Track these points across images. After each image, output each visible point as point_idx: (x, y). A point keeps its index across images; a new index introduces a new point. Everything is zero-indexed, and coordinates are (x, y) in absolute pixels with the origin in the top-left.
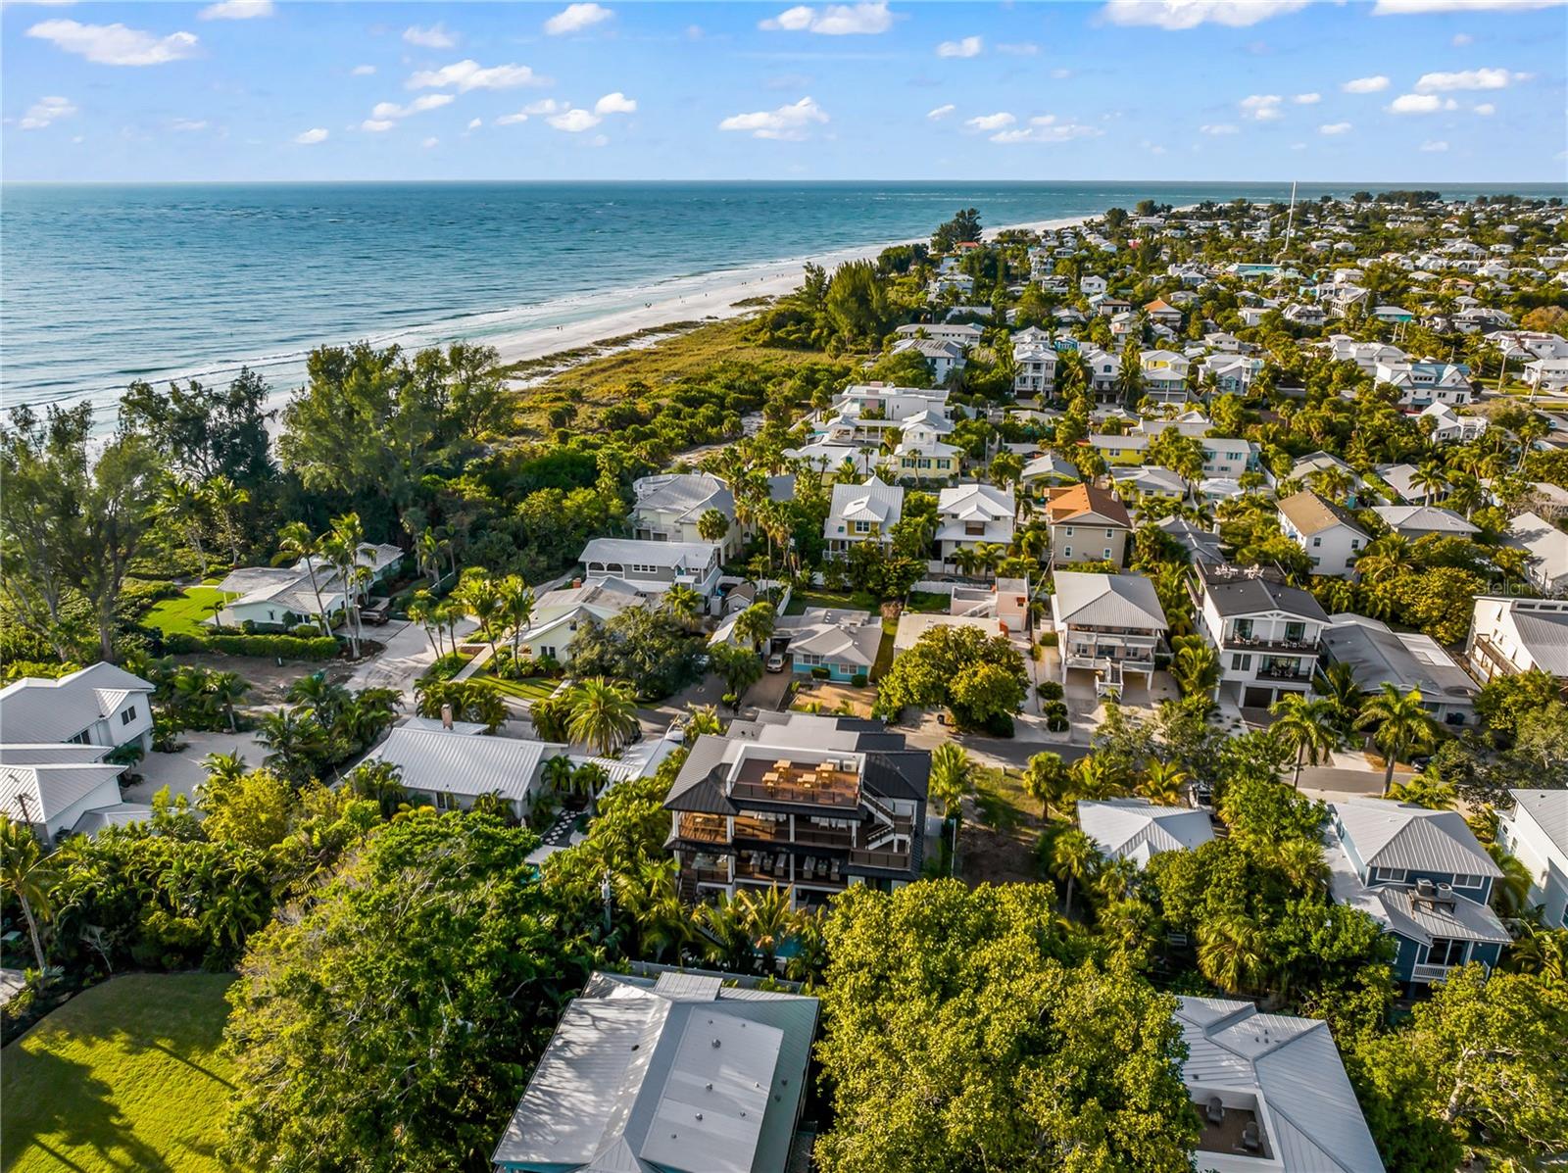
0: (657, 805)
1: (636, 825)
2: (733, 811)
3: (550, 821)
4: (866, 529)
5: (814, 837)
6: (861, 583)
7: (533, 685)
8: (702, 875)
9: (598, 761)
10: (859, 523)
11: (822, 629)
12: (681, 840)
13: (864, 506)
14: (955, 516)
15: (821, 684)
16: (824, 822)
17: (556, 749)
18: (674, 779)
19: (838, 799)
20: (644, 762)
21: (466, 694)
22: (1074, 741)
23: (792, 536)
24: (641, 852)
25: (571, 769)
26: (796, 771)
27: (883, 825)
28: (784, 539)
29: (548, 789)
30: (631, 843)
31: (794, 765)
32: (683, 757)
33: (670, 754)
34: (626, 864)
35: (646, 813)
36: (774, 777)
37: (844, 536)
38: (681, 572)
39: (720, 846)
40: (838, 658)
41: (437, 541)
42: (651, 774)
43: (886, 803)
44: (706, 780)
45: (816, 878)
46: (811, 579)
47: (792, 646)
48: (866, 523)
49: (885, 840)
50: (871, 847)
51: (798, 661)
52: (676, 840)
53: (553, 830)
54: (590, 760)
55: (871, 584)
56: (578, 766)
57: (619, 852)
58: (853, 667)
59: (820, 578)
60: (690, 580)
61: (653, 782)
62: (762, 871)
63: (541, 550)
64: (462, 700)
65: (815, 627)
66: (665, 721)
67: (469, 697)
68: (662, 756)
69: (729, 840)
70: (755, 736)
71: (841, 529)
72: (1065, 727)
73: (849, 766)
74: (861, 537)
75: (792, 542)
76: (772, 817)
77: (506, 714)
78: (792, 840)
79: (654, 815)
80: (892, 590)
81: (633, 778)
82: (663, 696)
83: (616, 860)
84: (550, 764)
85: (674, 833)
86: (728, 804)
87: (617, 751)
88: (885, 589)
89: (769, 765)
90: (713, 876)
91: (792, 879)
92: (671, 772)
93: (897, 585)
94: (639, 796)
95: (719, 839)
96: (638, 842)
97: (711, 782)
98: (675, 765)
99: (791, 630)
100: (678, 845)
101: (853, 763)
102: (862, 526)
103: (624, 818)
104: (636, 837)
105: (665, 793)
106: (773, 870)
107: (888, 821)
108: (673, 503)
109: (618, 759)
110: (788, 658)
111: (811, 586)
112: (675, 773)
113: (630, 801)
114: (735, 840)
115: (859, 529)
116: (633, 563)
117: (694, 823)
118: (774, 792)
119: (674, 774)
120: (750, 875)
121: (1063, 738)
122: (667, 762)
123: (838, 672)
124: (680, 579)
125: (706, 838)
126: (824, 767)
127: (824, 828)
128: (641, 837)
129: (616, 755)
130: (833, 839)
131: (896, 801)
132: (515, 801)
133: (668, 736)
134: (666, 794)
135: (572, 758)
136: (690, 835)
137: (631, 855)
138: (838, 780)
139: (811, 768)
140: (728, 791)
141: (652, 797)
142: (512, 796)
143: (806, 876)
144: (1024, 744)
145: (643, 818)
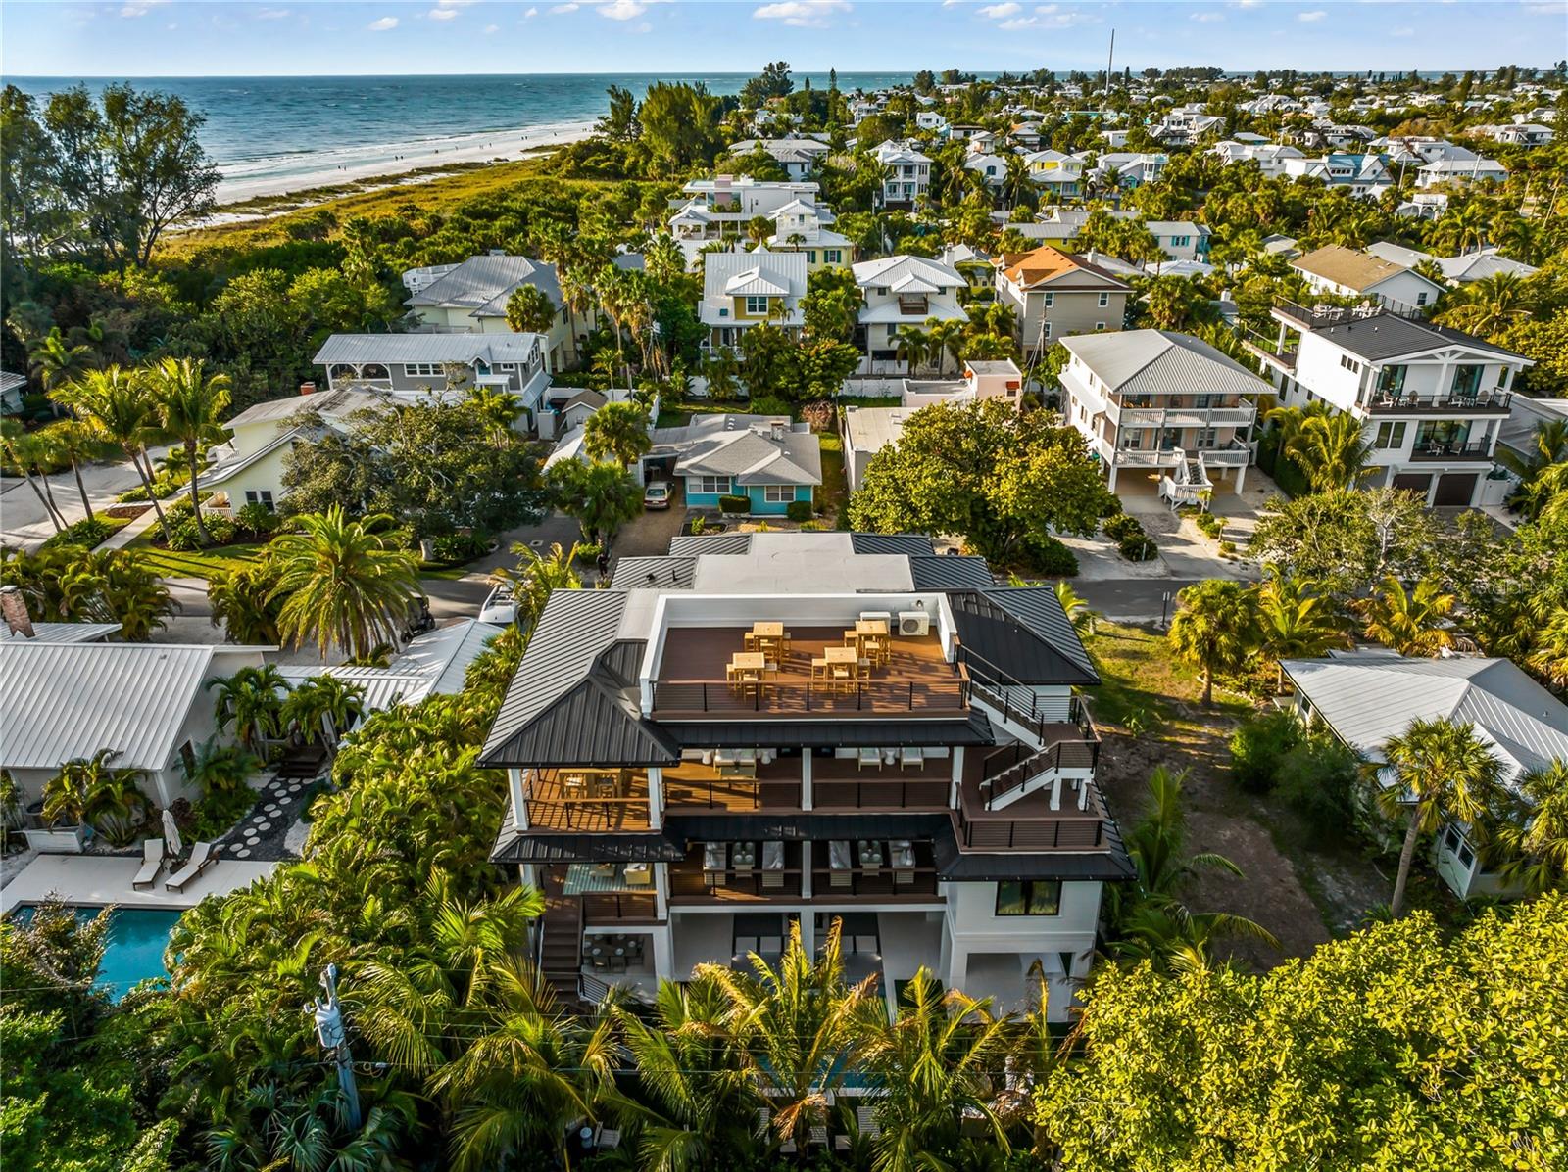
0: (468, 754)
1: (418, 807)
2: (667, 755)
3: (240, 806)
4: (762, 309)
5: (859, 795)
6: (765, 385)
7: (233, 556)
8: (593, 907)
9: (338, 673)
10: (752, 299)
11: (728, 437)
12: (535, 835)
13: (756, 275)
14: (882, 291)
15: (738, 521)
16: (870, 757)
17: (250, 656)
18: (502, 696)
19: (919, 700)
20: (438, 666)
21: (70, 568)
22: (1174, 573)
23: (655, 317)
24: (439, 879)
25: (282, 694)
26: (802, 646)
27: (1020, 751)
28: (642, 324)
29: (230, 737)
30: (408, 854)
31: (796, 633)
32: (517, 648)
33: (490, 643)
34: (398, 917)
35: (442, 776)
36: (756, 660)
37: (729, 321)
38: (484, 369)
39: (634, 840)
40: (762, 476)
41: (68, 349)
42: (453, 688)
43: (1021, 697)
44: (586, 684)
45: (860, 885)
46: (687, 386)
47: (681, 465)
48: (763, 299)
49: (1032, 785)
50: (999, 804)
51: (694, 488)
52: (522, 839)
53: (247, 823)
54: (321, 671)
55: (782, 382)
56: (295, 684)
57: (378, 886)
58: (788, 486)
59: (700, 385)
60: (502, 379)
61: (456, 703)
62: (732, 882)
63: (257, 364)
64: (61, 580)
65: (714, 437)
66: (478, 596)
67: (76, 573)
68: (475, 648)
69: (656, 824)
70: (682, 579)
71: (724, 313)
72: (1152, 554)
73: (912, 624)
74: (757, 320)
75: (656, 327)
76: (747, 757)
77: (166, 604)
78: (807, 805)
79: (464, 777)
80: (815, 387)
81: (414, 697)
82: (472, 556)
83: (372, 907)
84: (232, 687)
85: (516, 821)
86: (650, 739)
87: (383, 649)
88: (804, 386)
89: (735, 638)
90: (622, 908)
91: (806, 894)
92: (493, 678)
93: (822, 378)
94: (426, 738)
95: (630, 825)
96: (429, 850)
97: (599, 687)
98: (501, 664)
99: (675, 446)
100: (528, 849)
101: (923, 616)
102: (756, 303)
103: (389, 793)
104: (421, 837)
105: (485, 723)
106: (758, 878)
107: (1030, 739)
108: (465, 293)
109: (384, 665)
110: (678, 484)
111: (687, 397)
112: (504, 681)
113: (403, 750)
114: (668, 820)
115: (752, 309)
116: (405, 361)
117: (564, 791)
118: (757, 696)
119: (502, 682)
120: (704, 895)
121: (1154, 569)
122: (484, 661)
123: (762, 500)
124: (482, 379)
125: (596, 825)
126: (863, 628)
127: (870, 769)
128: (434, 834)
129: (378, 658)
130: (904, 795)
131: (1040, 691)
132: (147, 774)
133: (485, 615)
134: (489, 725)
135: (283, 670)
136: (557, 823)
137: (410, 889)
138: (898, 656)
139: (834, 634)
140: (646, 704)
141: (455, 736)
142: (138, 763)
143: (836, 881)
144: (1099, 584)
145: (436, 789)
